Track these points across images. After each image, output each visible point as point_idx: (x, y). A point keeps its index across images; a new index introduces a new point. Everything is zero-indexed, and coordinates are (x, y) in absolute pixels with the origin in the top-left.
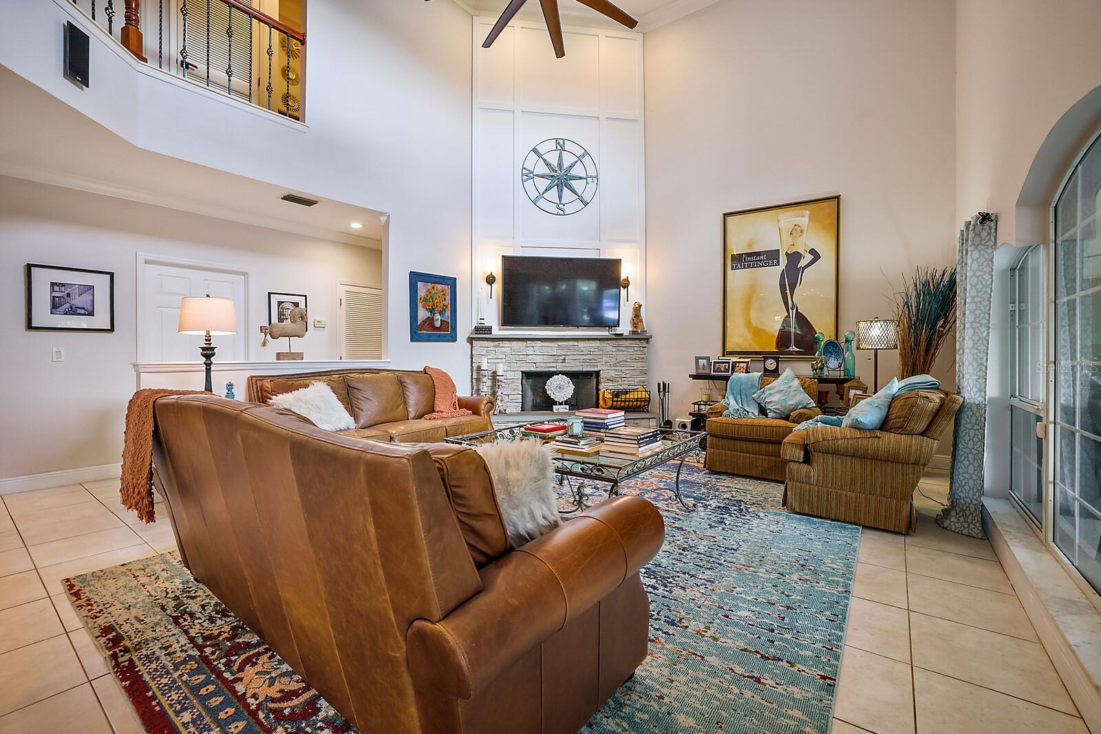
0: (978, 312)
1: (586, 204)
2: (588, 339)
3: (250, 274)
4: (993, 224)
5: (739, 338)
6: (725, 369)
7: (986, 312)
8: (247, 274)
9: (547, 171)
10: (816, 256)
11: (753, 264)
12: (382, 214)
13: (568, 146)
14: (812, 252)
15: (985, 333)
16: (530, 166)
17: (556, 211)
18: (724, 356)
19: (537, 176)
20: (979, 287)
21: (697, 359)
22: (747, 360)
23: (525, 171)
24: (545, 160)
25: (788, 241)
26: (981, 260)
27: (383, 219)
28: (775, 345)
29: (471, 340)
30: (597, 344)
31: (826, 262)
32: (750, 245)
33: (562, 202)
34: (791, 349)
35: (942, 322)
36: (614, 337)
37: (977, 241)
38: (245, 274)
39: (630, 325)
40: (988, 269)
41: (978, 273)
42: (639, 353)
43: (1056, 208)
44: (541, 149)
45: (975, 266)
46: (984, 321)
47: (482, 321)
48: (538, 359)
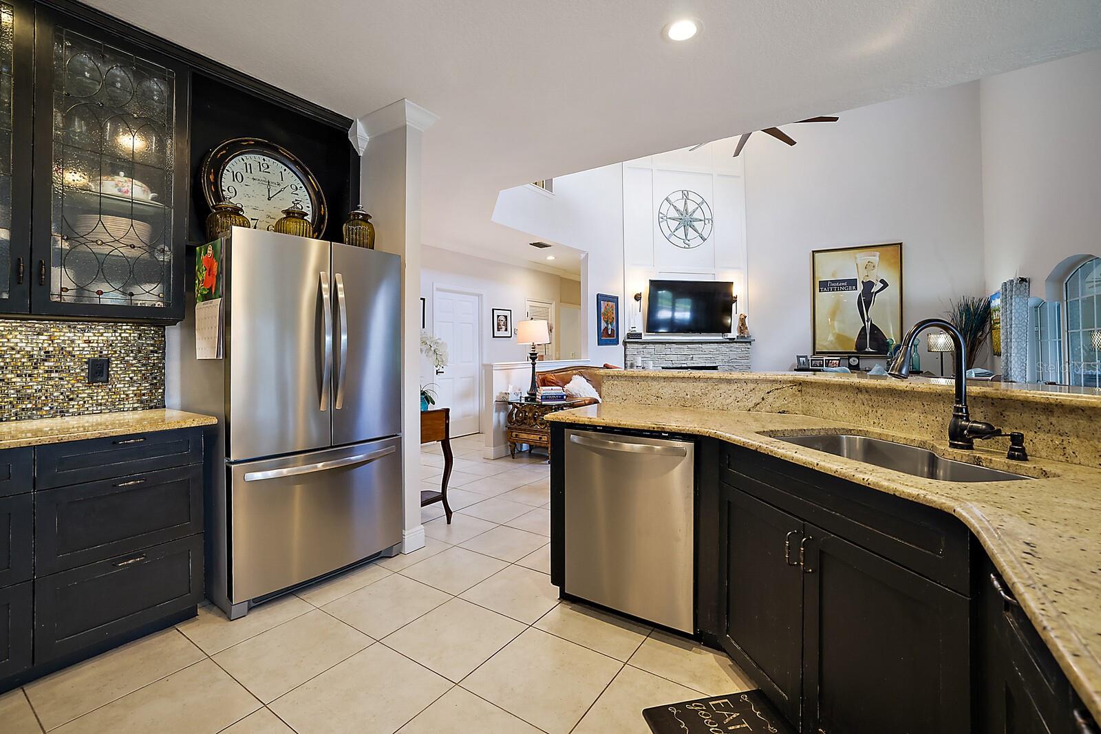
0: (1020, 333)
1: (704, 240)
2: (710, 343)
3: (484, 296)
4: (1027, 284)
5: (827, 341)
6: (820, 364)
7: (1024, 333)
8: (482, 295)
9: (676, 215)
10: (885, 285)
11: (837, 289)
12: (583, 252)
13: (691, 196)
14: (882, 281)
15: (1025, 345)
16: (664, 211)
17: (683, 245)
18: (814, 355)
19: (670, 218)
20: (1020, 318)
21: (798, 357)
22: (839, 358)
23: (661, 215)
24: (675, 207)
25: (863, 273)
26: (1021, 303)
27: (583, 256)
28: (854, 347)
29: (625, 343)
30: (715, 346)
31: (893, 289)
32: (833, 275)
33: (688, 238)
34: (867, 350)
35: (980, 333)
36: (728, 340)
37: (1018, 292)
38: (480, 296)
39: (737, 332)
40: (1025, 309)
41: (1019, 311)
42: (745, 352)
43: (1066, 283)
44: (672, 199)
45: (1017, 307)
46: (1024, 338)
47: (634, 329)
48: (674, 358)
